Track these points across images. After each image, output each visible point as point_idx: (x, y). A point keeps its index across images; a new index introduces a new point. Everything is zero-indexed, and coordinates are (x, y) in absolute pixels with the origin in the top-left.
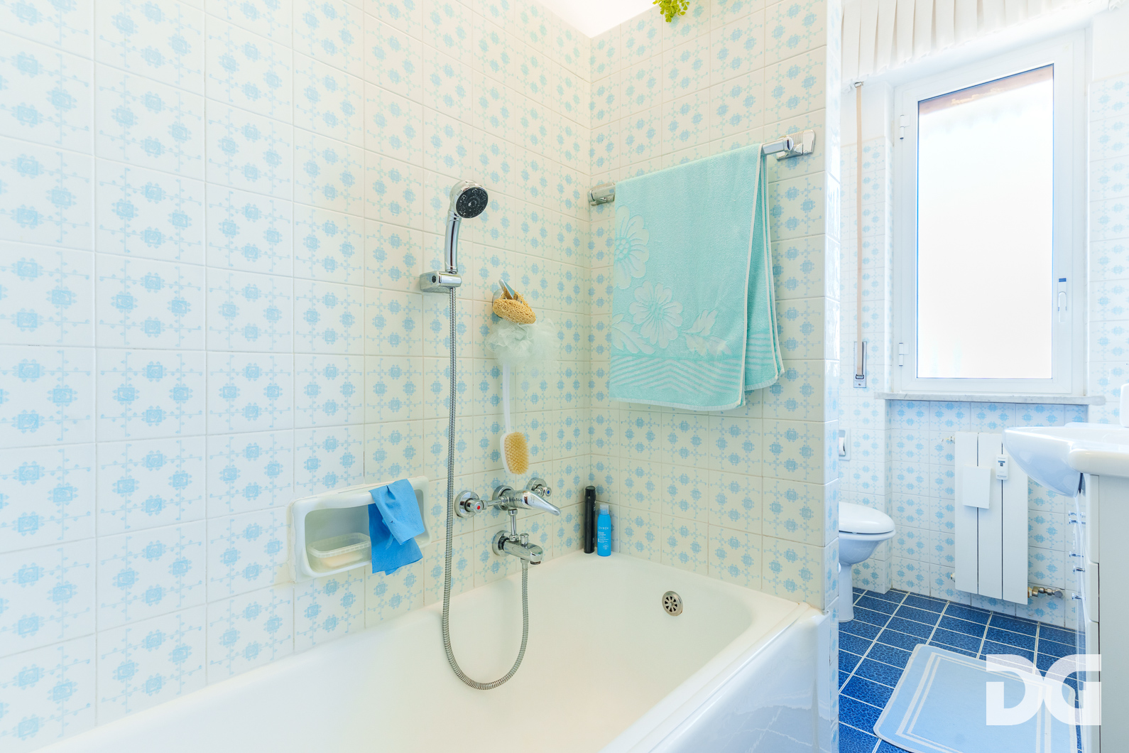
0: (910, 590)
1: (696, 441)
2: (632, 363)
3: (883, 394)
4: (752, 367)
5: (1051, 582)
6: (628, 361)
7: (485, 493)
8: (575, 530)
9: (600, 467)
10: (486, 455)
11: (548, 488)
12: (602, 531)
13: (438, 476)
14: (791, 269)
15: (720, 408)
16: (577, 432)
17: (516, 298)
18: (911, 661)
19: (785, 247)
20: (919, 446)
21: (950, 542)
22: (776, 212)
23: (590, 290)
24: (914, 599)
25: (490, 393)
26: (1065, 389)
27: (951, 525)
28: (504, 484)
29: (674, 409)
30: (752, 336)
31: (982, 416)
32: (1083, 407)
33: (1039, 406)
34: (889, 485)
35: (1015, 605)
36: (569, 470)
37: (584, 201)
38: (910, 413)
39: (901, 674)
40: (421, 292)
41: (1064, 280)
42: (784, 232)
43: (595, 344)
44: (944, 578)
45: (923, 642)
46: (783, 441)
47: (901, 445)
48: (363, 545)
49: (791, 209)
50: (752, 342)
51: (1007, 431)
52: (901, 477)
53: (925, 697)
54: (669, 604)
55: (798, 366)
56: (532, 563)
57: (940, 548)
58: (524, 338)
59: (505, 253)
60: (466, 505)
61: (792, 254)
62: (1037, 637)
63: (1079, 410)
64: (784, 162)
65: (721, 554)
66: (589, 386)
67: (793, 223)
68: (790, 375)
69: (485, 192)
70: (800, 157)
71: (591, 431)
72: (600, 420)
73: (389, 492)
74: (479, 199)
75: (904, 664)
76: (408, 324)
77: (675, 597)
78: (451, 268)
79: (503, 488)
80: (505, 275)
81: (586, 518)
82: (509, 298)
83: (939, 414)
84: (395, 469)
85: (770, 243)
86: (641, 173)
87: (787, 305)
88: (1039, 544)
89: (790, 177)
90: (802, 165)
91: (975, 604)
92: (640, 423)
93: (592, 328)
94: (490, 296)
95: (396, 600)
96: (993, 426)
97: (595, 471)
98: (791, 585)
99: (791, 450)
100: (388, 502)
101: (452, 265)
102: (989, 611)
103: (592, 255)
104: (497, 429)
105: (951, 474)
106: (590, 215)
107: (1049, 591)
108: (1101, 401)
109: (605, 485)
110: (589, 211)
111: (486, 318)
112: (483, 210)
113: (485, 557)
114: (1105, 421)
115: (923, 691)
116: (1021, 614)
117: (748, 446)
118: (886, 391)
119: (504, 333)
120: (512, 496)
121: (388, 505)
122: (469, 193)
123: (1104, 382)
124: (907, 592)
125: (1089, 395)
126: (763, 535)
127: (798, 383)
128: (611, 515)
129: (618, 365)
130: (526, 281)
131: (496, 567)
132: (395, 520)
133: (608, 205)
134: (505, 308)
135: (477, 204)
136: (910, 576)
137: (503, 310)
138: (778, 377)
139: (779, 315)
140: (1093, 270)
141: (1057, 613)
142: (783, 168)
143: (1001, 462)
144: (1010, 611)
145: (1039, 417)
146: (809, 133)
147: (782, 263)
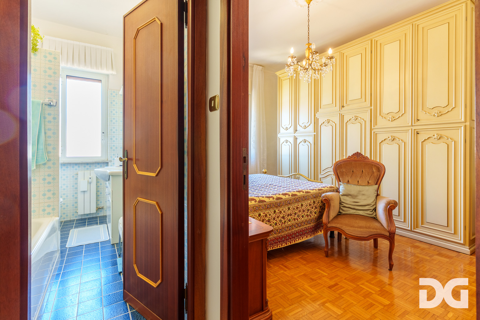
0: (64, 220)
5: (100, 206)
14: (50, 133)
18: (70, 233)
19: (48, 128)
20: (67, 177)
21: (76, 203)
22: (45, 118)
24: (66, 222)
26: (104, 159)
27: (76, 198)
30: (38, 150)
31: (85, 167)
32: (108, 163)
33: (98, 163)
35: (93, 214)
38: (64, 167)
41: (103, 133)
42: (47, 123)
44: (74, 213)
45: (72, 227)
46: (46, 177)
49: (49, 118)
50: (38, 152)
51: (95, 170)
53: (76, 238)
55: (51, 158)
57: (73, 205)
61: (50, 129)
62: (98, 219)
63: (106, 164)
67: (50, 122)
68: (49, 160)
70: (52, 106)
75: (69, 234)
83: (73, 167)
85: (43, 126)
87: (49, 142)
88: (98, 197)
89: (49, 110)
90: (53, 108)
91: (83, 217)
96: (88, 169)
98: (49, 213)
99: (49, 179)
102: (86, 218)
105: (76, 184)
107: (101, 208)
108: (111, 161)
114: (111, 166)
115: (74, 241)
116: (94, 216)
118: (62, 161)
123: (111, 157)
125: (109, 160)
127: (52, 162)
138: (46, 161)
139: (46, 145)
140: (109, 132)
141: (102, 213)
142: (47, 107)
143: (90, 178)
144: (91, 216)
145: (98, 166)
146: (54, 101)
147: (47, 131)
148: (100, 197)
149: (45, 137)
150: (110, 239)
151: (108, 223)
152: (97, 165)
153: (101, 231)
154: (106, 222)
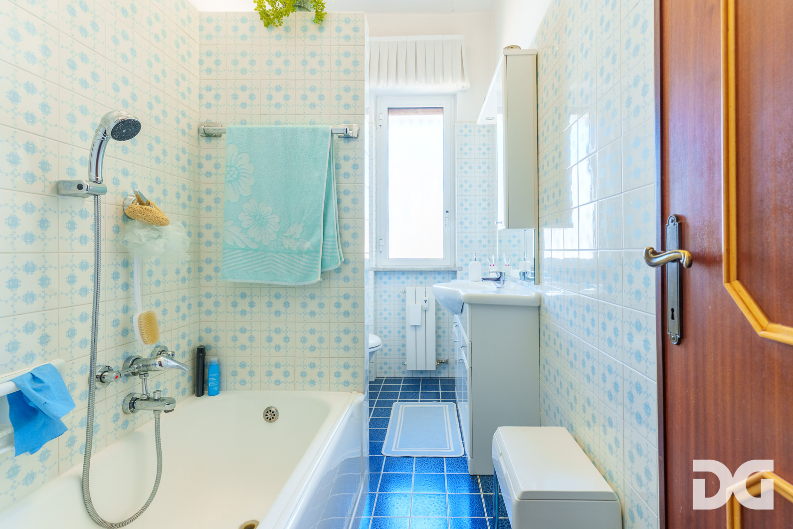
0: (385, 376)
1: (286, 305)
2: (240, 255)
3: (373, 268)
4: (325, 257)
5: (443, 357)
6: (237, 253)
7: (117, 364)
8: (188, 381)
9: (208, 330)
10: (117, 333)
11: (172, 352)
12: (212, 377)
13: (72, 357)
14: (346, 201)
15: (305, 283)
16: (189, 307)
17: (149, 204)
18: (392, 412)
19: (343, 188)
20: (390, 296)
21: (404, 346)
22: (338, 167)
23: (199, 199)
24: (389, 380)
25: (121, 281)
26: (447, 264)
27: (404, 337)
28: (133, 355)
29: (270, 285)
30: (326, 239)
31: (417, 278)
32: (455, 272)
33: (439, 272)
34: (375, 319)
35: (430, 372)
36: (183, 336)
37: (195, 132)
38: (385, 278)
39: (389, 421)
40: (56, 195)
41: (447, 212)
42: (342, 179)
43: (203, 240)
44: (401, 365)
45: (396, 401)
46: (342, 301)
47: (381, 296)
48: (5, 432)
49: (346, 167)
50: (326, 243)
51: (434, 286)
52: (381, 314)
53: (401, 428)
54: (269, 416)
55: (350, 257)
56: (166, 412)
57: (399, 350)
58: (160, 237)
59: (133, 166)
60: (101, 378)
61: (347, 193)
62: (440, 385)
63: (452, 274)
64: (342, 139)
65: (304, 374)
66: (199, 271)
67: (347, 175)
68: (346, 262)
69: (140, 124)
70: (351, 139)
71: (200, 304)
72: (208, 296)
73: (34, 378)
74: (133, 128)
76: (43, 224)
77: (273, 409)
78: (97, 179)
79: (133, 359)
80: (134, 184)
81: (198, 370)
82: (143, 204)
83: (399, 278)
84: (30, 357)
85: (335, 184)
86: (243, 123)
87: (345, 221)
88: (440, 339)
89: (345, 148)
90: (352, 143)
91: (415, 376)
92: (243, 296)
93: (201, 228)
94: (120, 200)
95: (31, 477)
96: (421, 283)
97: (203, 334)
98: (347, 383)
99: (346, 305)
100: (35, 387)
101: (97, 175)
102: (420, 378)
103: (201, 173)
104: (126, 310)
105: (404, 310)
106: (199, 143)
107: (443, 361)
108: (461, 268)
109: (213, 343)
110: (199, 140)
111: (118, 219)
112: (134, 136)
113: (116, 418)
114: (462, 278)
115: (400, 425)
116: (433, 376)
117: (321, 305)
118: (374, 266)
119: (138, 234)
120: (145, 363)
121: (35, 390)
122: (127, 122)
123: (462, 260)
124: (384, 378)
125: (457, 266)
126: (330, 357)
127: (351, 266)
128: (219, 365)
129: (229, 256)
130: (151, 190)
131: (126, 424)
132: (46, 401)
133: (216, 138)
134: (140, 212)
135: (131, 132)
136: (386, 368)
137: (139, 214)
138: (340, 264)
139: (340, 227)
140: (458, 209)
141: (446, 371)
142: (342, 142)
143: (426, 301)
144: (428, 376)
145: (439, 278)
146: (355, 128)
147: (342, 197)
148: (442, 339)
149: (339, 210)
150: (465, 454)
151: (457, 399)
152: (437, 276)
153: (446, 422)
154: (453, 396)
